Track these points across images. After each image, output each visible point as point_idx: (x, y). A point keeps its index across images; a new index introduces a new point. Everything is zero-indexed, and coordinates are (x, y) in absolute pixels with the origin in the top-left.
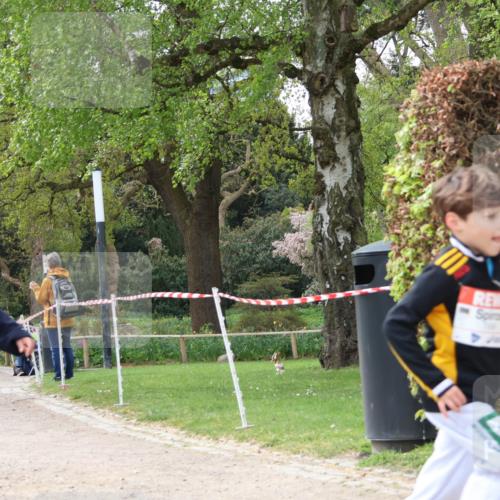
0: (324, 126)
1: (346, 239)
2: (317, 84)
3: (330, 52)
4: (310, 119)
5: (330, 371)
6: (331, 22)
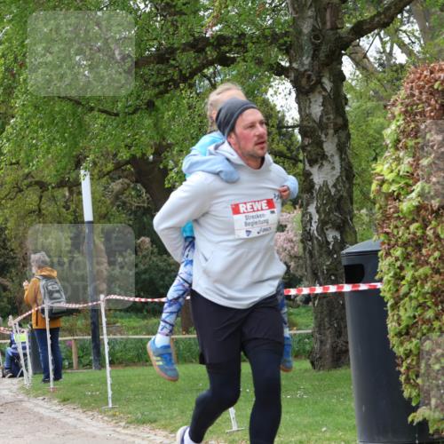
0: (311, 124)
1: (335, 238)
2: (304, 82)
3: (316, 49)
4: (297, 116)
5: (321, 372)
6: (316, 19)
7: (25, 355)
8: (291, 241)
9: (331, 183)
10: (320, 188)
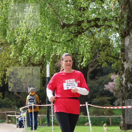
3: (128, 23)
5: (123, 131)
6: (129, 13)
7: (25, 121)
8: (114, 85)
9: (130, 68)
10: (126, 69)
